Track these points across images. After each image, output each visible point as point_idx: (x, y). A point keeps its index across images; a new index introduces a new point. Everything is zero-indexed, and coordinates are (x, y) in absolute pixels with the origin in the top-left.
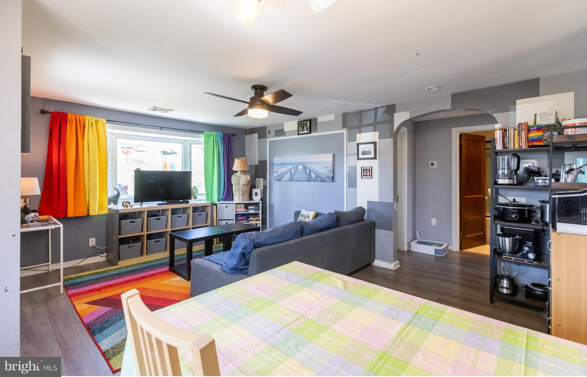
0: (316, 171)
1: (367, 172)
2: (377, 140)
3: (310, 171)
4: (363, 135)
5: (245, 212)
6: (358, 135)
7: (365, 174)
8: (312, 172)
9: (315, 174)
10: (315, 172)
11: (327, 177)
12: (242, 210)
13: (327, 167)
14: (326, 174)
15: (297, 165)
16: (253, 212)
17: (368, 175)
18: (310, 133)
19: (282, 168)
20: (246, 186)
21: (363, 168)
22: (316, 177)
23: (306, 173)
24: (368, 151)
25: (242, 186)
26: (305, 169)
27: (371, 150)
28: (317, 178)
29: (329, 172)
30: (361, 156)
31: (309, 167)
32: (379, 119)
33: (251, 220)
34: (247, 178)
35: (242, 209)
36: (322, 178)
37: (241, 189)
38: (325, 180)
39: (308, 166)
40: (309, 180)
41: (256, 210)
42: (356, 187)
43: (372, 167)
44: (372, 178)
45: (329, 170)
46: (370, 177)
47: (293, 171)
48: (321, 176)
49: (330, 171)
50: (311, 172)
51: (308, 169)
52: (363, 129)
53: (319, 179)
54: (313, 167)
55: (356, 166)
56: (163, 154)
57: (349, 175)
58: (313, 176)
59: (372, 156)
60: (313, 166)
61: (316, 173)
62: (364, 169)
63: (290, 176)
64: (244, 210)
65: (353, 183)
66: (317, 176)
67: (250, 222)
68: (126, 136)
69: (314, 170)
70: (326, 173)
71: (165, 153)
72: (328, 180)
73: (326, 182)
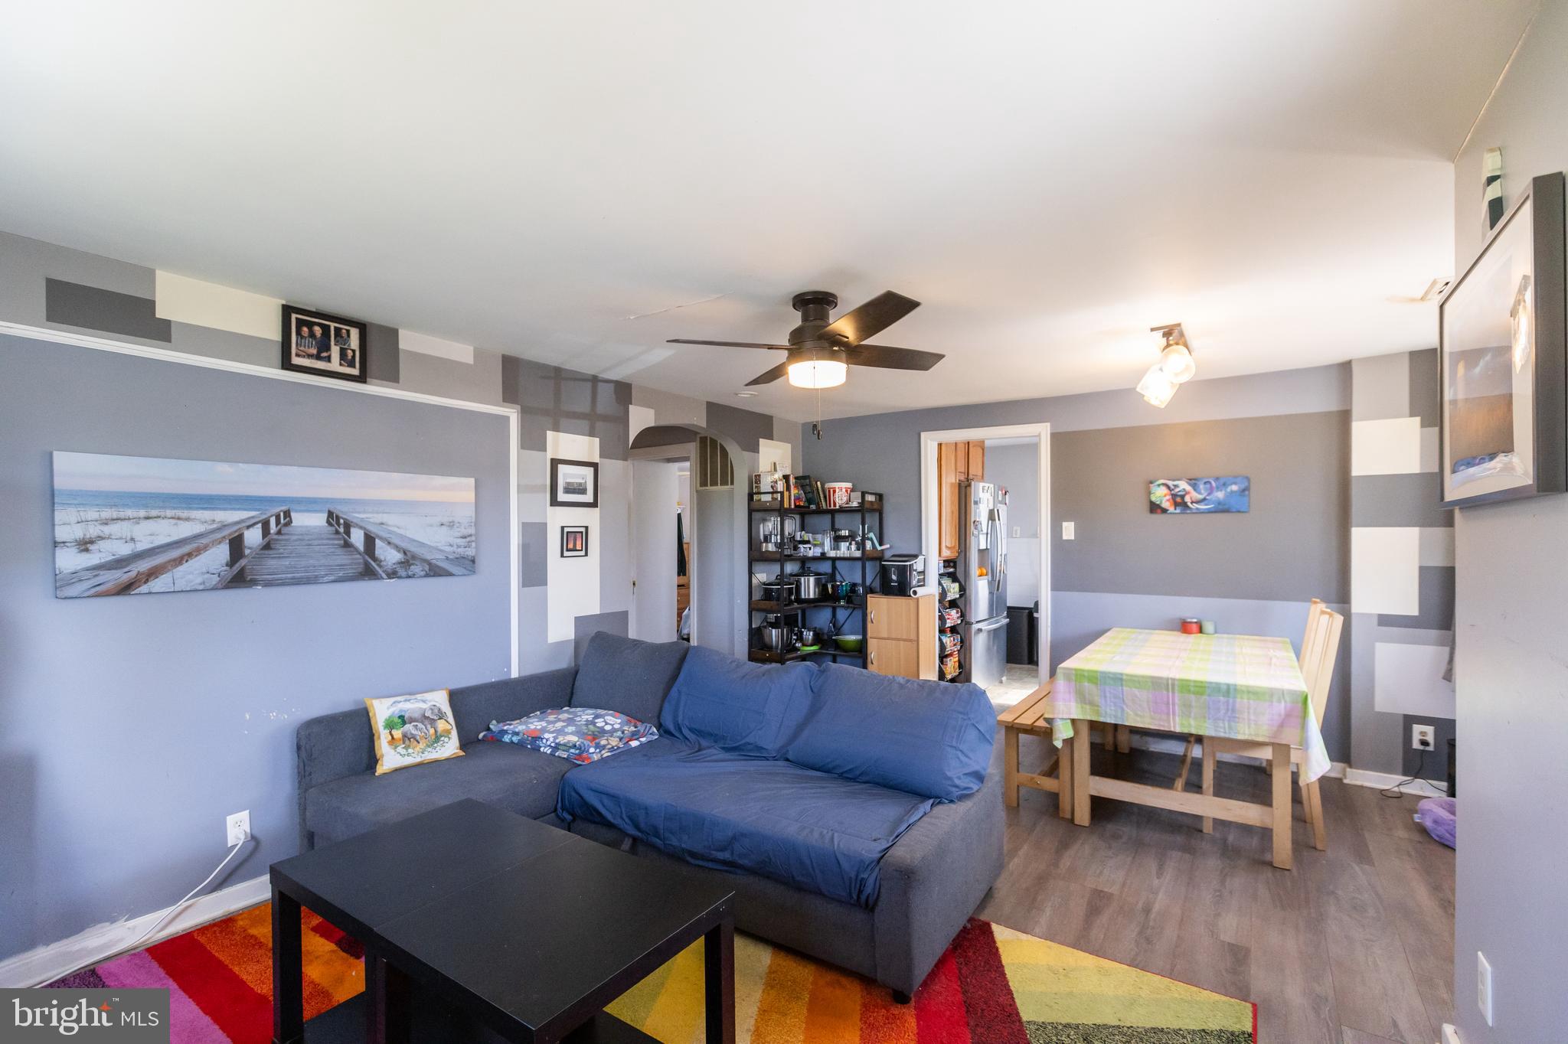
0: (402, 536)
1: (574, 541)
2: (596, 459)
3: (370, 540)
4: (563, 437)
6: (550, 435)
7: (571, 546)
8: (381, 538)
9: (397, 548)
10: (395, 540)
11: (452, 560)
13: (453, 522)
14: (448, 549)
15: (284, 508)
17: (579, 547)
18: (362, 378)
19: (147, 518)
21: (566, 530)
22: (402, 563)
23: (347, 545)
24: (580, 484)
26: (342, 530)
27: (586, 482)
28: (406, 563)
29: (464, 540)
30: (562, 497)
31: (362, 519)
32: (601, 408)
36: (430, 564)
38: (444, 569)
39: (355, 516)
40: (368, 573)
42: (546, 585)
43: (587, 528)
44: (586, 555)
45: (460, 534)
46: (583, 553)
47: (253, 537)
48: (428, 557)
49: (465, 537)
50: (378, 542)
51: (361, 528)
52: (563, 422)
53: (416, 569)
54: (384, 521)
55: (546, 524)
57: (525, 549)
58: (388, 558)
59: (589, 498)
60: (384, 518)
61: (404, 545)
62: (568, 532)
63: (232, 563)
65: (535, 574)
66: (409, 559)
69: (390, 532)
70: (451, 545)
72: (459, 568)
73: (451, 574)
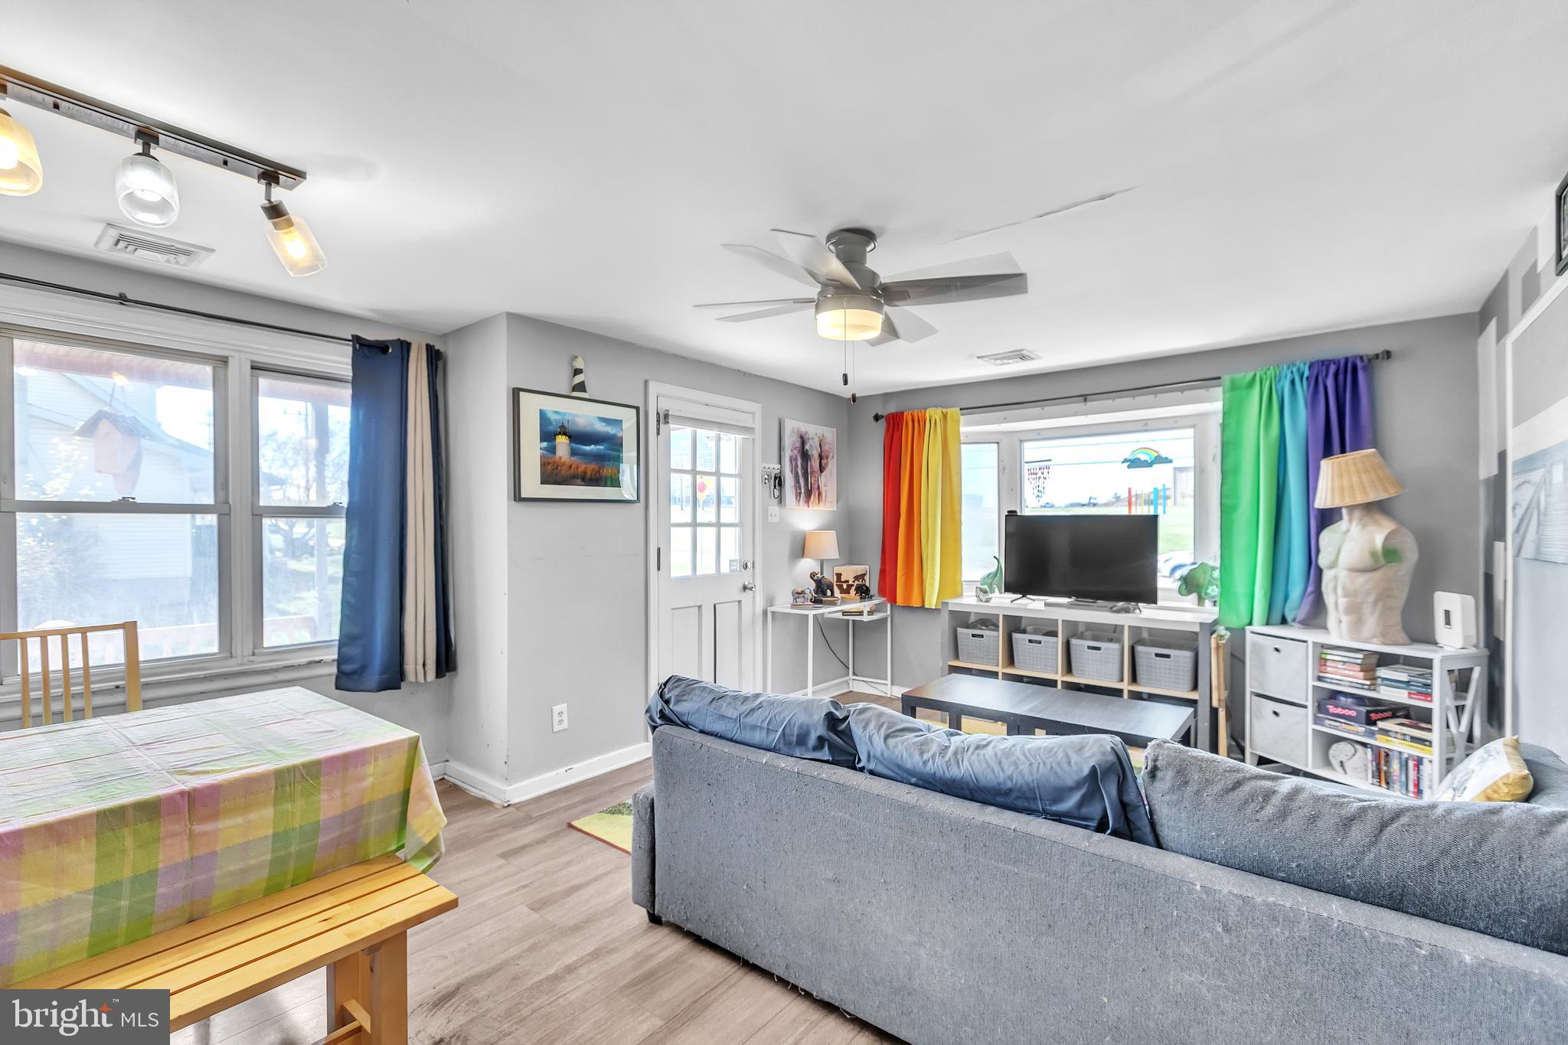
5: (1362, 687)
12: (1350, 676)
16: (1400, 696)
20: (1368, 576)
25: (1346, 572)
33: (1385, 732)
34: (1372, 540)
35: (1351, 673)
37: (1344, 588)
41: (1419, 693)
56: (1129, 467)
64: (1359, 677)
67: (1378, 736)
68: (1039, 434)
71: (1134, 463)
